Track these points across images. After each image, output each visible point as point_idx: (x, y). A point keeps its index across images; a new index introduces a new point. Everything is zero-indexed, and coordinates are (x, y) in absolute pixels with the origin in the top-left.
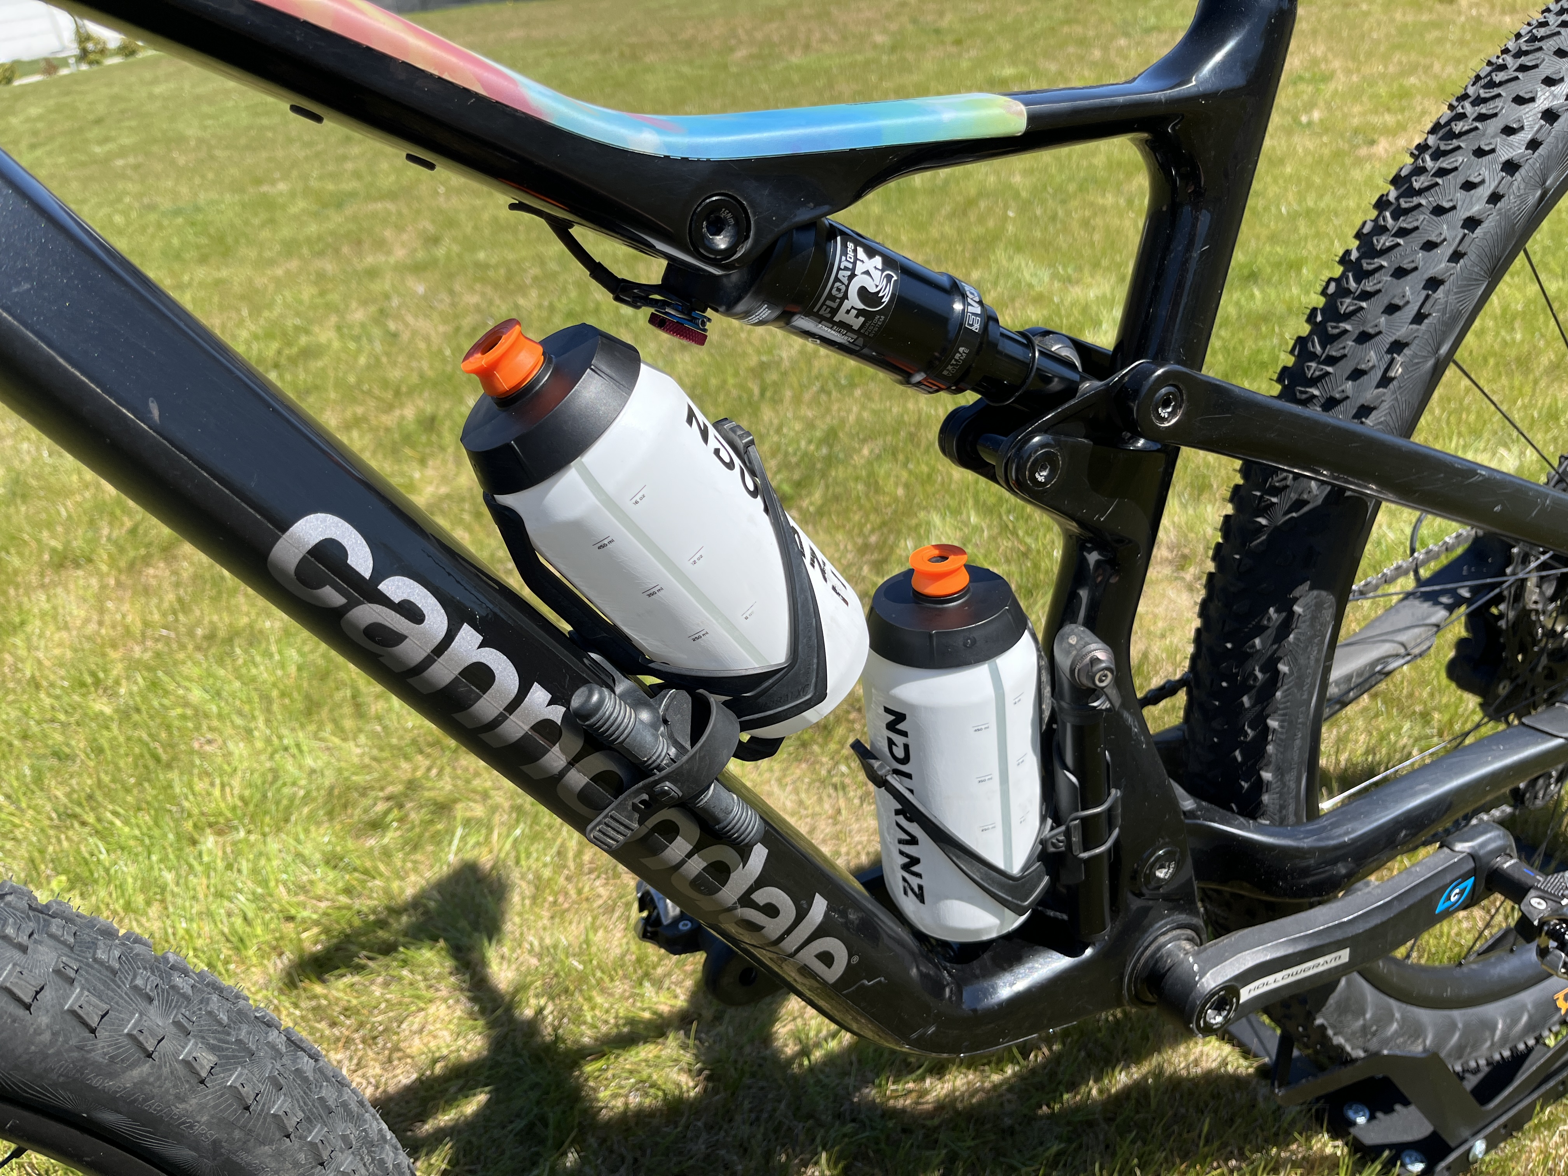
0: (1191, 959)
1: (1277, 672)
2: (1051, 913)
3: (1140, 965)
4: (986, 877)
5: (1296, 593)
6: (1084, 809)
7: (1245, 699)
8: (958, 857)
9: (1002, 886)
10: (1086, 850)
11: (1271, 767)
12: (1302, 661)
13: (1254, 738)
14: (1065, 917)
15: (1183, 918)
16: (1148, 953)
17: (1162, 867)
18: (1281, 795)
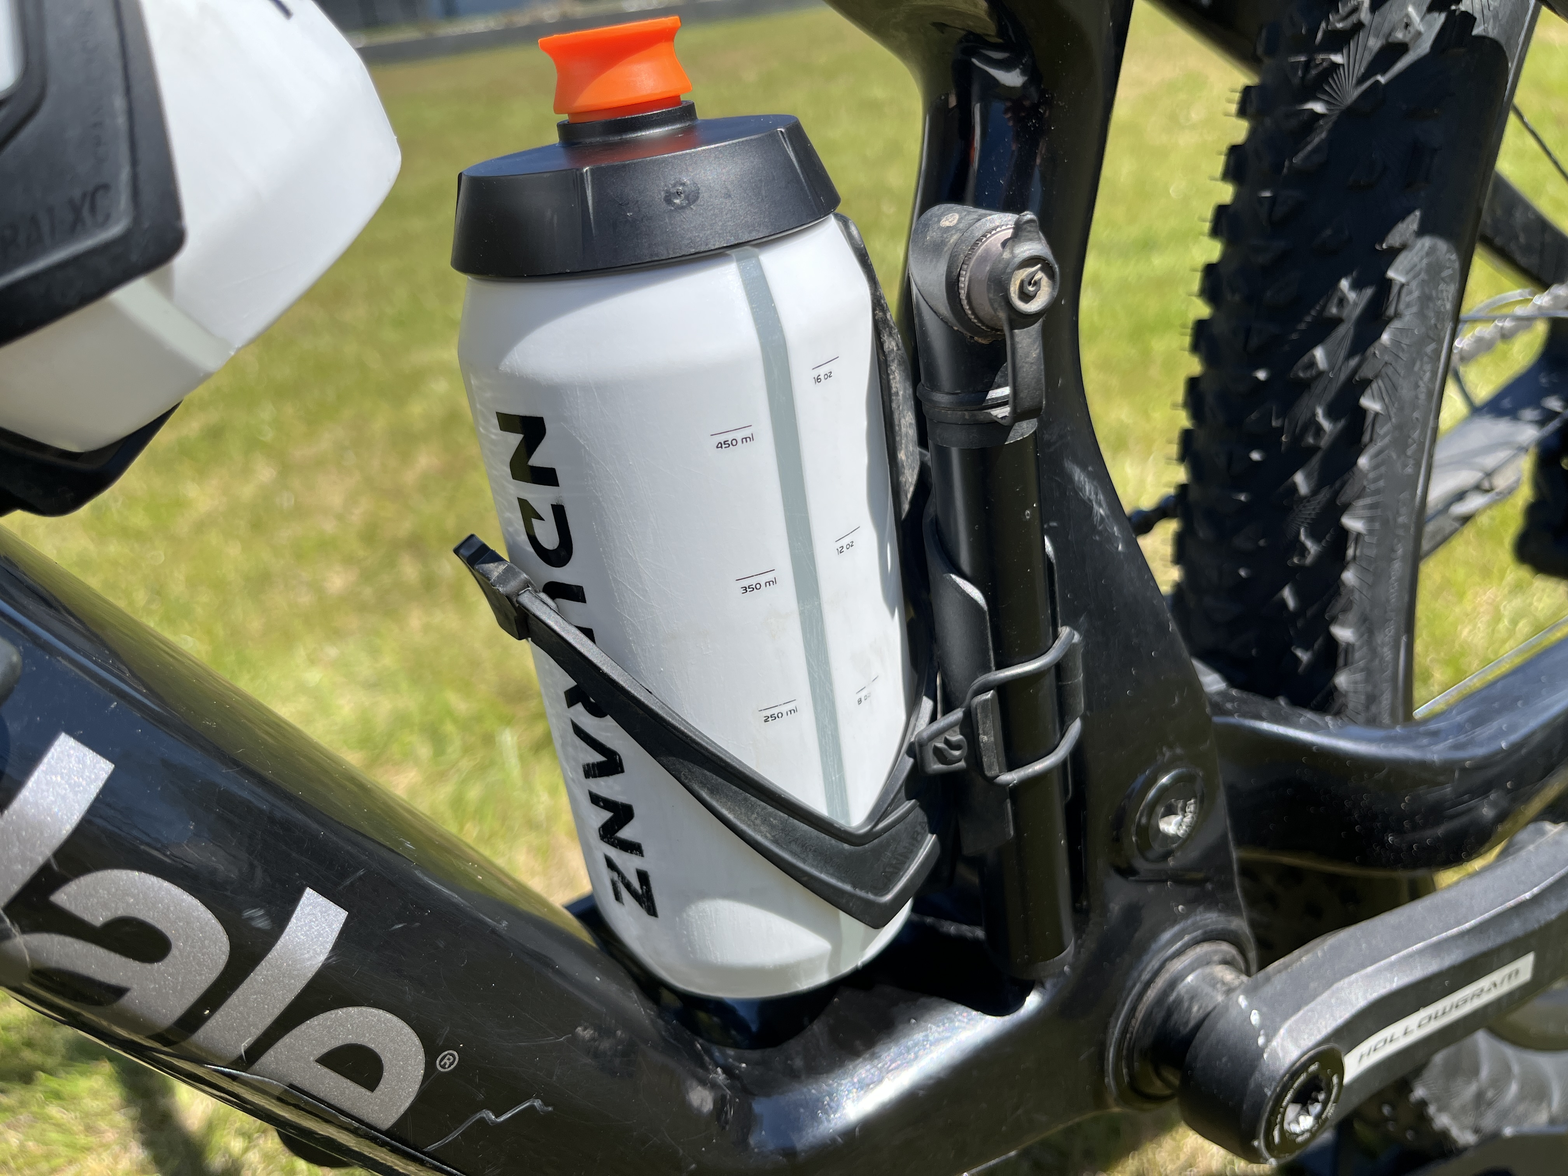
0: (1242, 1001)
1: (1363, 412)
2: (952, 928)
3: (1136, 1023)
4: (786, 837)
5: (1394, 239)
6: (1000, 666)
7: (1299, 478)
8: (713, 791)
9: (825, 858)
10: (1011, 766)
11: (1351, 616)
12: (1406, 392)
13: (1321, 558)
14: (980, 933)
15: (1212, 918)
16: (1152, 994)
17: (1170, 811)
18: (1369, 673)
